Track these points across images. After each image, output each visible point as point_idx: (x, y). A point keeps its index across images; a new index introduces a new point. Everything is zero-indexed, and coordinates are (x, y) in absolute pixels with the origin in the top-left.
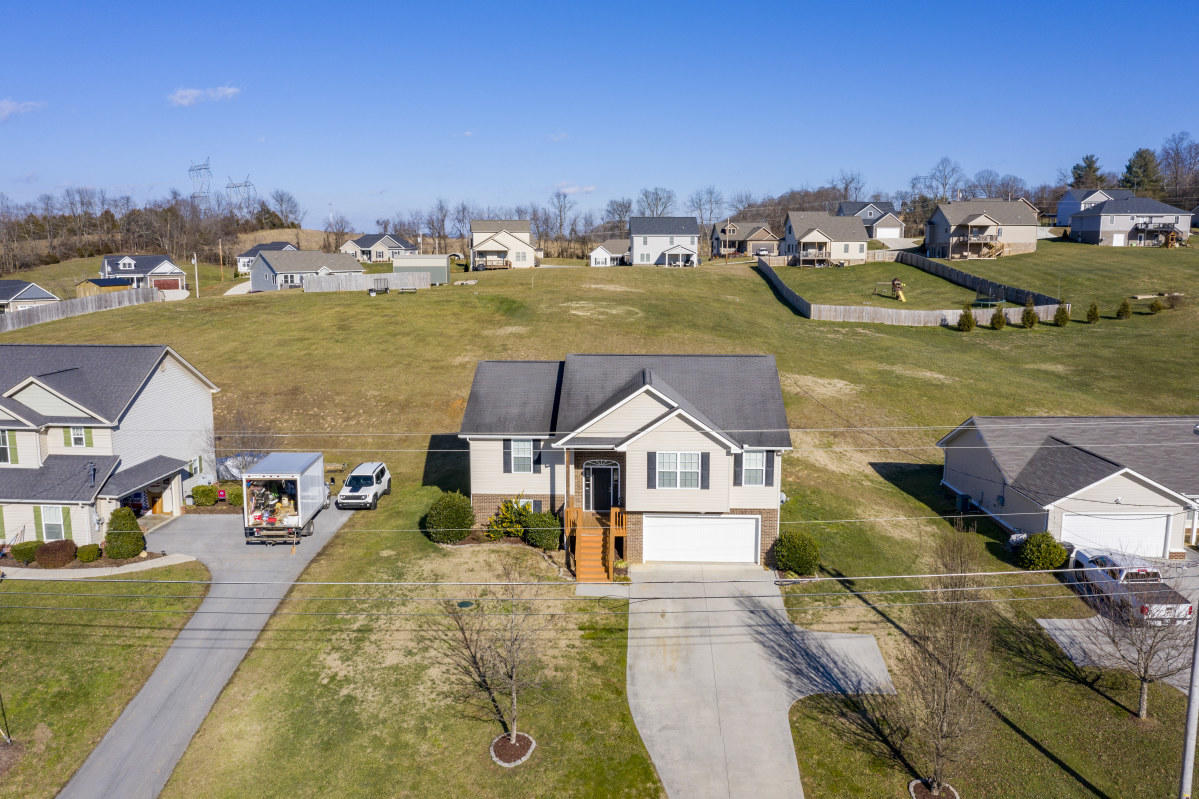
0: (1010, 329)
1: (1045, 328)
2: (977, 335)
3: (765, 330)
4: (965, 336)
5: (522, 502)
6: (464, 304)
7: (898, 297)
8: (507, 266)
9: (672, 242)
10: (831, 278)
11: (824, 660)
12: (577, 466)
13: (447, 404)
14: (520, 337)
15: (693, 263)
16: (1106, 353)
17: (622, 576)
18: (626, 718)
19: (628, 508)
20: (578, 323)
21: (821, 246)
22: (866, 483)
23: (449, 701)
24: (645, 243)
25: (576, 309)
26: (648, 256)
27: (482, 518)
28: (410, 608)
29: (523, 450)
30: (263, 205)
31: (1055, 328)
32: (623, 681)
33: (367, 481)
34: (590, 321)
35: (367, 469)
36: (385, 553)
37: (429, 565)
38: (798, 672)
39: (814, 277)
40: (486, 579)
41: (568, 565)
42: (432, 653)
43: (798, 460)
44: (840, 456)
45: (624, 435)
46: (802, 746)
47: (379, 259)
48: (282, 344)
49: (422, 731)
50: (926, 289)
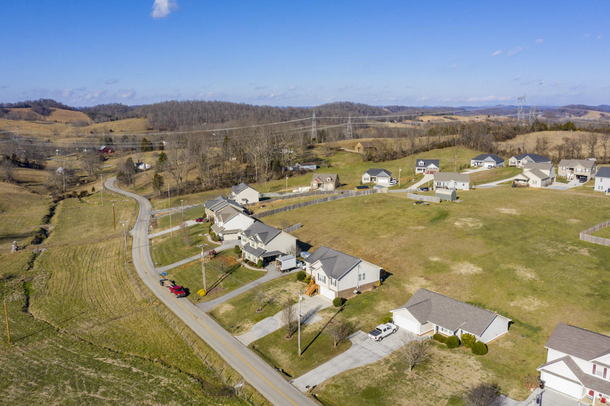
8: (528, 186)
17: (313, 295)
23: (262, 302)
24: (601, 181)
26: (602, 187)
28: (278, 288)
36: (290, 279)
37: (291, 283)
42: (270, 296)
49: (255, 304)
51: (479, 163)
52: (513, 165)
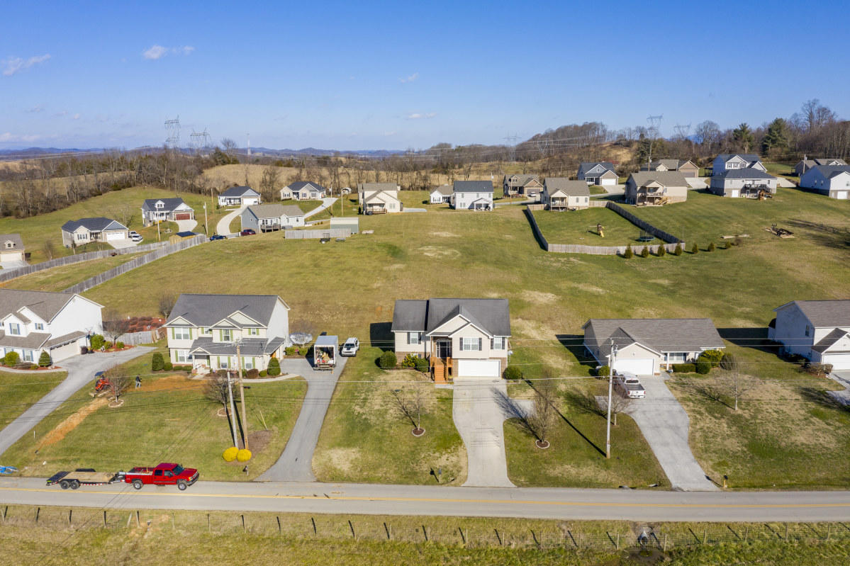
0: (652, 256)
1: (670, 256)
2: (633, 261)
3: (521, 262)
4: (627, 262)
5: (414, 354)
6: (372, 249)
7: (600, 234)
8: (385, 210)
9: (478, 196)
10: (567, 220)
11: (517, 408)
12: (434, 341)
13: (375, 309)
14: (401, 271)
15: (490, 208)
16: (693, 273)
17: (451, 381)
18: (452, 424)
19: (453, 357)
20: (429, 261)
21: (563, 199)
22: (551, 345)
23: (397, 419)
24: (463, 197)
25: (427, 251)
26: (464, 204)
27: (400, 360)
28: (379, 392)
29: (414, 335)
30: (217, 149)
31: (675, 257)
32: (452, 414)
33: (352, 345)
34: (434, 260)
35: (351, 340)
36: (366, 373)
37: (382, 378)
38: (508, 412)
39: (557, 219)
40: (403, 382)
41: (432, 378)
42: (389, 406)
43: (523, 335)
44: (543, 333)
45: (451, 331)
46: (506, 431)
47: (304, 198)
48: (291, 276)
49: (390, 427)
50: (617, 228)
51: (232, 201)
52: (287, 197)
